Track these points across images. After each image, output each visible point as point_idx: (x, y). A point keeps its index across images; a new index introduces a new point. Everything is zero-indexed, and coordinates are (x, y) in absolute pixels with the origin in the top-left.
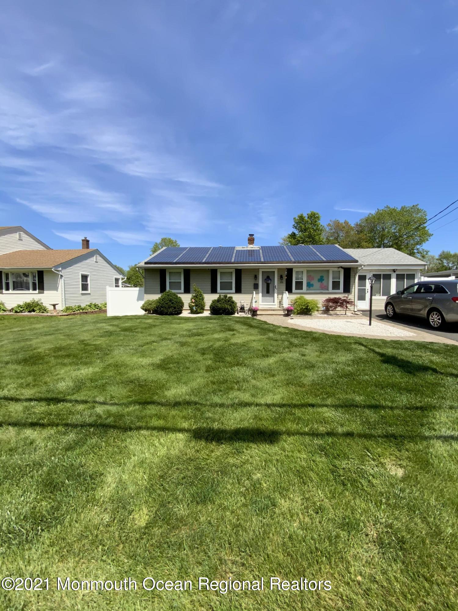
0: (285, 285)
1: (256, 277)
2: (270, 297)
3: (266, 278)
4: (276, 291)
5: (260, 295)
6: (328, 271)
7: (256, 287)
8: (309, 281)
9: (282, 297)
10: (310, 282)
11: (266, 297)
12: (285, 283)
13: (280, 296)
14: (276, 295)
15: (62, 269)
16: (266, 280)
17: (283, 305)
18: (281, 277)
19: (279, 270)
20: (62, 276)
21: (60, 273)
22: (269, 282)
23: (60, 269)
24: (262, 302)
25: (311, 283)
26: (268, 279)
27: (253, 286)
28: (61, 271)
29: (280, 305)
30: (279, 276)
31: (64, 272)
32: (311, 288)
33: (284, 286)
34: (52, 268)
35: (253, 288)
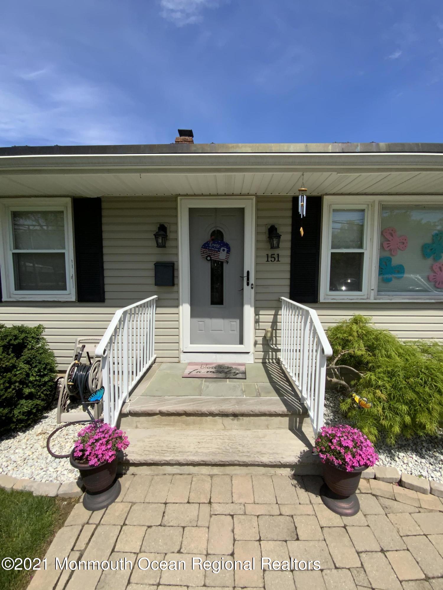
0: (288, 268)
1: (164, 235)
2: (223, 317)
3: (207, 237)
4: (249, 293)
5: (185, 309)
7: (166, 276)
8: (387, 254)
9: (275, 323)
10: (390, 260)
11: (210, 316)
12: (288, 260)
13: (267, 316)
14: (249, 311)
16: (205, 246)
17: (280, 355)
18: (272, 236)
22: (222, 256)
24: (193, 341)
25: (396, 261)
26: (216, 242)
27: (152, 273)
29: (266, 352)
30: (264, 230)
32: (398, 283)
33: (281, 274)
35: (152, 281)
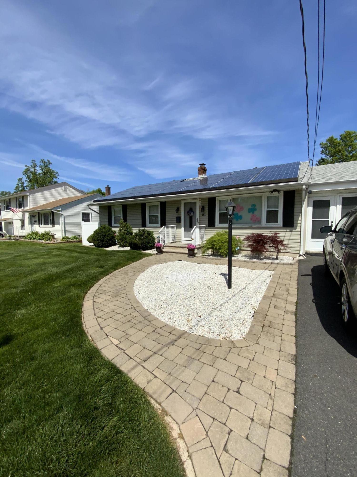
0: (207, 217)
1: (178, 210)
3: (188, 210)
4: (198, 224)
5: (183, 229)
6: (261, 197)
7: (178, 220)
8: (237, 212)
10: (237, 214)
11: (189, 231)
12: (207, 215)
15: (62, 209)
16: (188, 212)
18: (203, 209)
19: (202, 200)
20: (62, 215)
21: (61, 212)
22: (192, 214)
23: (60, 209)
24: (184, 237)
25: (239, 214)
26: (190, 211)
27: (175, 220)
28: (61, 211)
30: (201, 207)
31: (64, 212)
32: (240, 220)
33: (206, 219)
34: (51, 209)
35: (176, 222)
